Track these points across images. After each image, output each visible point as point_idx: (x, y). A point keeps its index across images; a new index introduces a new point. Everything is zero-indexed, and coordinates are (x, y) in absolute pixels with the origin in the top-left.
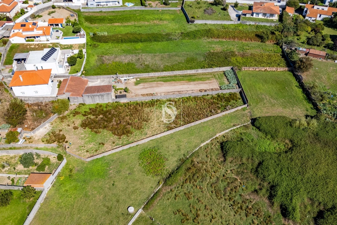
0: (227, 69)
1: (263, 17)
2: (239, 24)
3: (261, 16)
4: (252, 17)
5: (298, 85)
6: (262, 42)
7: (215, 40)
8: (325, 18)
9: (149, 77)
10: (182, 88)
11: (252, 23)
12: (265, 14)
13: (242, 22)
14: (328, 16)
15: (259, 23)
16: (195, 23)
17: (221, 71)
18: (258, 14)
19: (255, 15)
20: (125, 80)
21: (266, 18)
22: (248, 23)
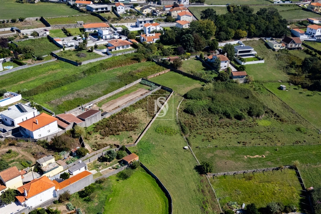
0: (140, 80)
1: (123, 49)
2: (112, 57)
3: (121, 49)
4: (116, 50)
5: (183, 75)
6: (139, 62)
7: (110, 70)
8: (157, 41)
9: (101, 100)
10: (130, 98)
11: (120, 54)
12: (123, 47)
13: (114, 55)
14: (158, 39)
15: (124, 53)
16: (82, 64)
17: (138, 83)
18: (119, 47)
19: (117, 48)
20: (90, 107)
21: (124, 49)
22: (117, 55)
